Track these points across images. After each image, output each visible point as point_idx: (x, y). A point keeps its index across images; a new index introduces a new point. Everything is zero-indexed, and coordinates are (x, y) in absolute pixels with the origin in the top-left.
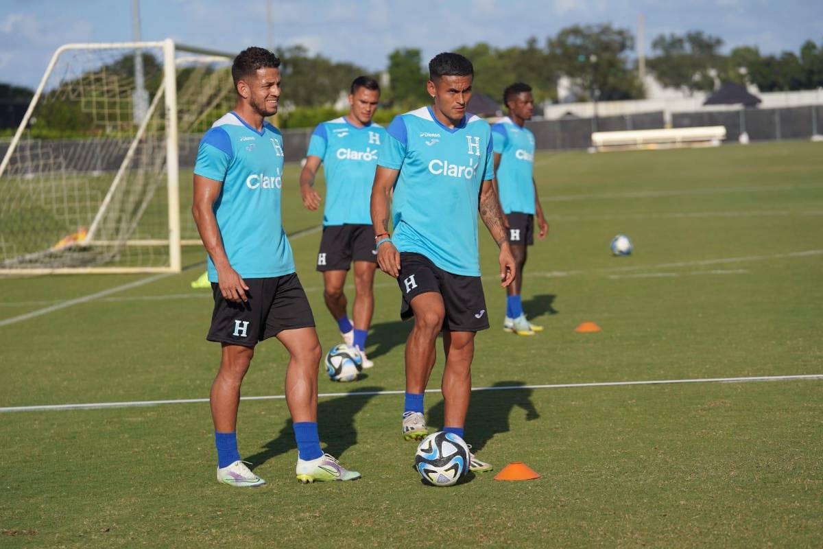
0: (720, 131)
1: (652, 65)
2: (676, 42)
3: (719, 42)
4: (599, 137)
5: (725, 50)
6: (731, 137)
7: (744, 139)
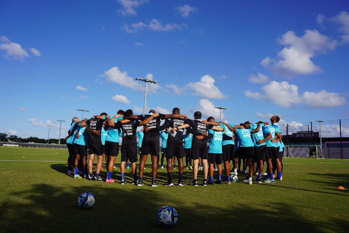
0: (18, 145)
1: (9, 138)
2: (12, 136)
3: (17, 137)
4: (4, 145)
5: (18, 138)
6: (19, 146)
7: (21, 146)
